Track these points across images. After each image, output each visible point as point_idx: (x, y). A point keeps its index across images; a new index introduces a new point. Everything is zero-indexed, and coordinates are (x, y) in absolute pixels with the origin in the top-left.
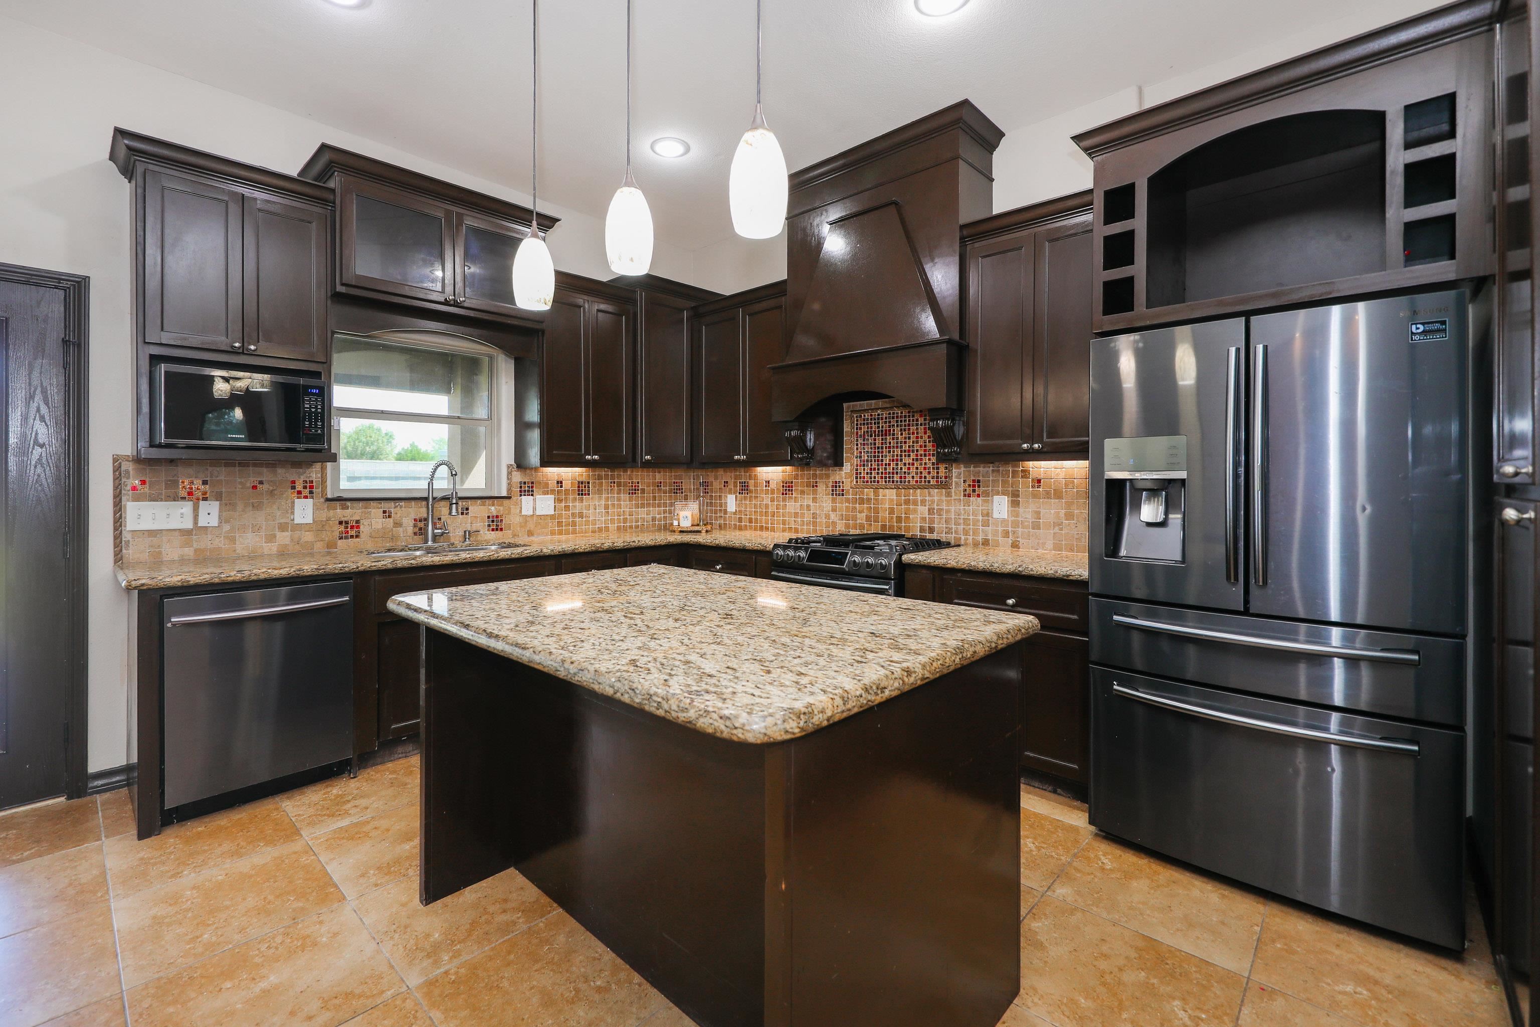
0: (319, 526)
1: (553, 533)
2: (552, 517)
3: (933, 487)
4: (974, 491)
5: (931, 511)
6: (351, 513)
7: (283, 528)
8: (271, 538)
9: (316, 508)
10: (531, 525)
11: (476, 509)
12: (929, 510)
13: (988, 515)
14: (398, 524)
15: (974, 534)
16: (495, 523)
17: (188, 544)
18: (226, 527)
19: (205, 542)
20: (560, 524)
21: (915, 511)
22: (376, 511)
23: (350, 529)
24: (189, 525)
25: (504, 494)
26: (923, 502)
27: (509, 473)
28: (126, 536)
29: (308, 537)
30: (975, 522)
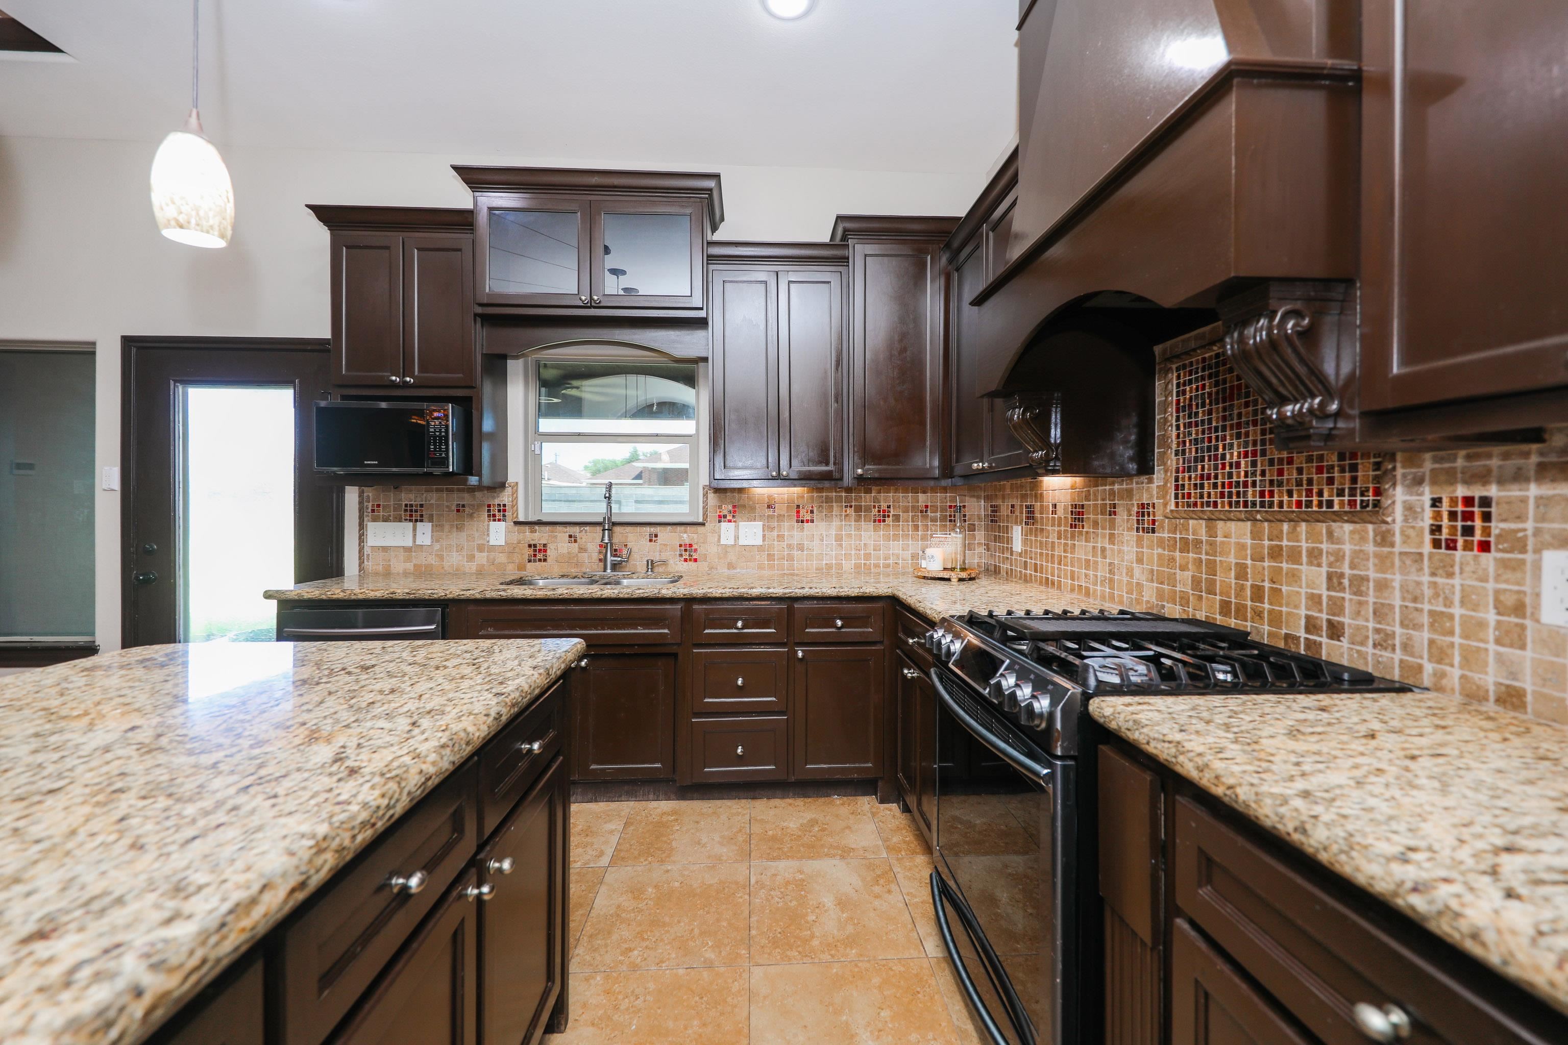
0: (510, 549)
1: (761, 567)
2: (760, 548)
3: (1339, 517)
4: (1468, 531)
5: (1334, 580)
6: (540, 536)
7: (481, 548)
8: (471, 558)
9: (508, 532)
10: (732, 557)
11: (664, 534)
12: (1330, 577)
13: (1519, 609)
14: (582, 550)
15: (1466, 661)
16: (688, 552)
17: (408, 560)
18: (437, 546)
19: (422, 559)
20: (770, 557)
21: (1294, 577)
22: (562, 534)
23: (538, 552)
24: (409, 543)
25: (701, 520)
26: (1314, 556)
27: (705, 495)
28: (367, 551)
29: (501, 558)
30: (1474, 628)
